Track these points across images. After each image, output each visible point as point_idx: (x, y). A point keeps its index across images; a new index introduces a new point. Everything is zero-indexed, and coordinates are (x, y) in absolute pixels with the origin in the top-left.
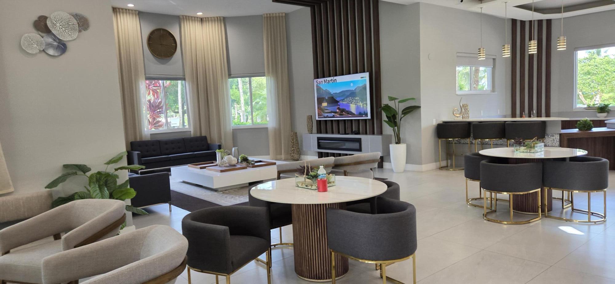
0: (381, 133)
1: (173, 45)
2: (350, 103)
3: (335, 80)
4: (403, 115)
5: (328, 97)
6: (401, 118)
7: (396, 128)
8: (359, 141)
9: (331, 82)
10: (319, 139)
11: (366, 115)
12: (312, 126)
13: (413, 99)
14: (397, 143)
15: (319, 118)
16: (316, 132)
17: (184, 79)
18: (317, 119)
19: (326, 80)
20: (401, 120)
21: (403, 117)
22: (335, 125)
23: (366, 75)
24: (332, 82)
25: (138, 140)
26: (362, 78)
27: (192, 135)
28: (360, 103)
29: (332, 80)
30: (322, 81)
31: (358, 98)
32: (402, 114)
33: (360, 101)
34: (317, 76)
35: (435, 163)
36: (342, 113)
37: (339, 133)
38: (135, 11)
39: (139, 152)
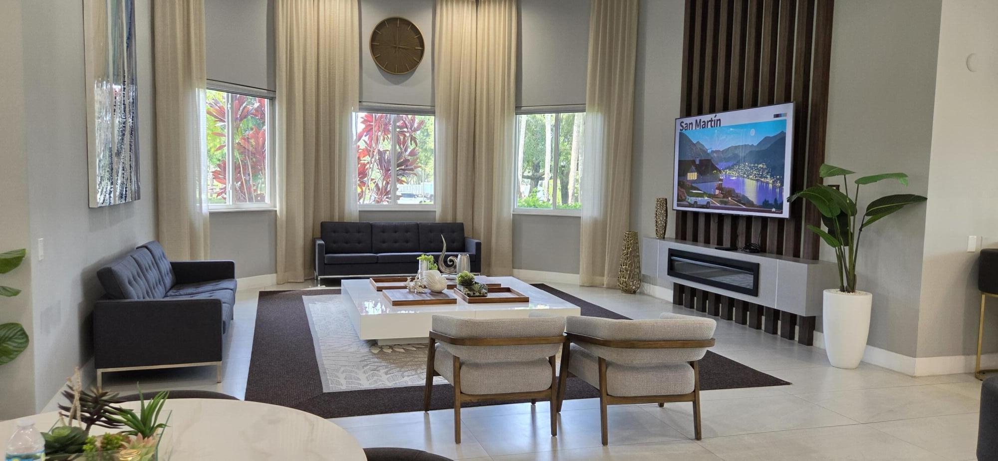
0: (815, 256)
1: (416, 48)
2: (745, 176)
3: (717, 120)
4: (867, 218)
5: (700, 160)
6: (862, 226)
7: (847, 248)
8: (754, 269)
9: (709, 126)
10: (672, 253)
11: (780, 208)
12: (666, 223)
13: (901, 175)
14: (843, 290)
15: (678, 205)
16: (674, 236)
17: (432, 113)
18: (676, 207)
19: (700, 120)
20: (861, 230)
21: (869, 222)
22: (714, 226)
23: (788, 110)
24: (712, 126)
25: (336, 219)
26: (777, 116)
27: (438, 218)
28: (767, 178)
29: (711, 121)
30: (692, 123)
31: (765, 167)
32: (867, 214)
33: (767, 173)
34: (687, 111)
35: (963, 357)
36: (725, 199)
37: (720, 245)
39: (322, 242)
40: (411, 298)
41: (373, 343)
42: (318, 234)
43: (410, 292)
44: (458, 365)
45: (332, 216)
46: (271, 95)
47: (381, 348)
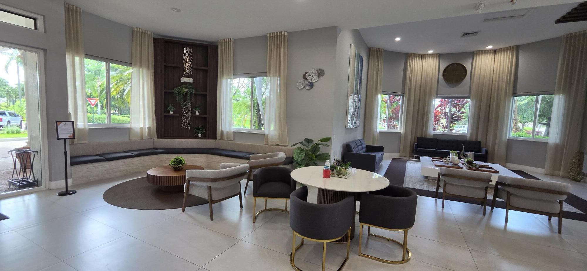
1: (463, 73)
17: (469, 97)
25: (423, 136)
27: (468, 139)
38: (437, 54)
39: (417, 144)
40: (443, 165)
41: (426, 177)
42: (416, 141)
43: (444, 163)
44: (445, 184)
45: (422, 135)
46: (403, 95)
47: (429, 179)
